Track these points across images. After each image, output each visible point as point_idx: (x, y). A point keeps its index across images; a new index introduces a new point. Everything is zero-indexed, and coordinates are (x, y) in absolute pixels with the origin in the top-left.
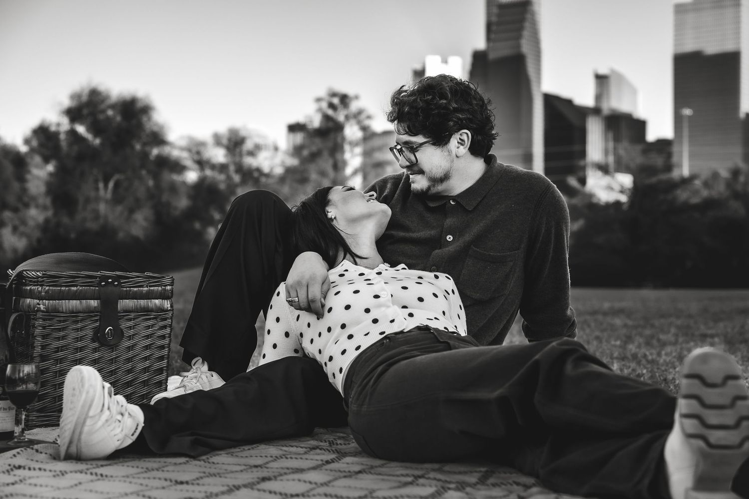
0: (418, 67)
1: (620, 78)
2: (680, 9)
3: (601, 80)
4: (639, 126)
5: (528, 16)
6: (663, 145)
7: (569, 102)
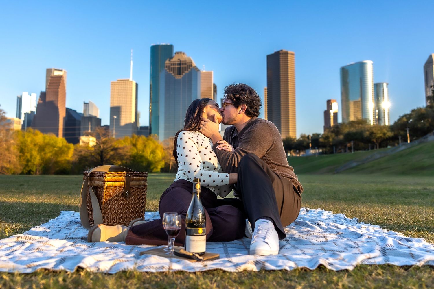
0: (19, 96)
1: (92, 104)
2: (113, 84)
3: (86, 104)
4: (99, 121)
5: (61, 81)
6: (107, 127)
7: (75, 111)
